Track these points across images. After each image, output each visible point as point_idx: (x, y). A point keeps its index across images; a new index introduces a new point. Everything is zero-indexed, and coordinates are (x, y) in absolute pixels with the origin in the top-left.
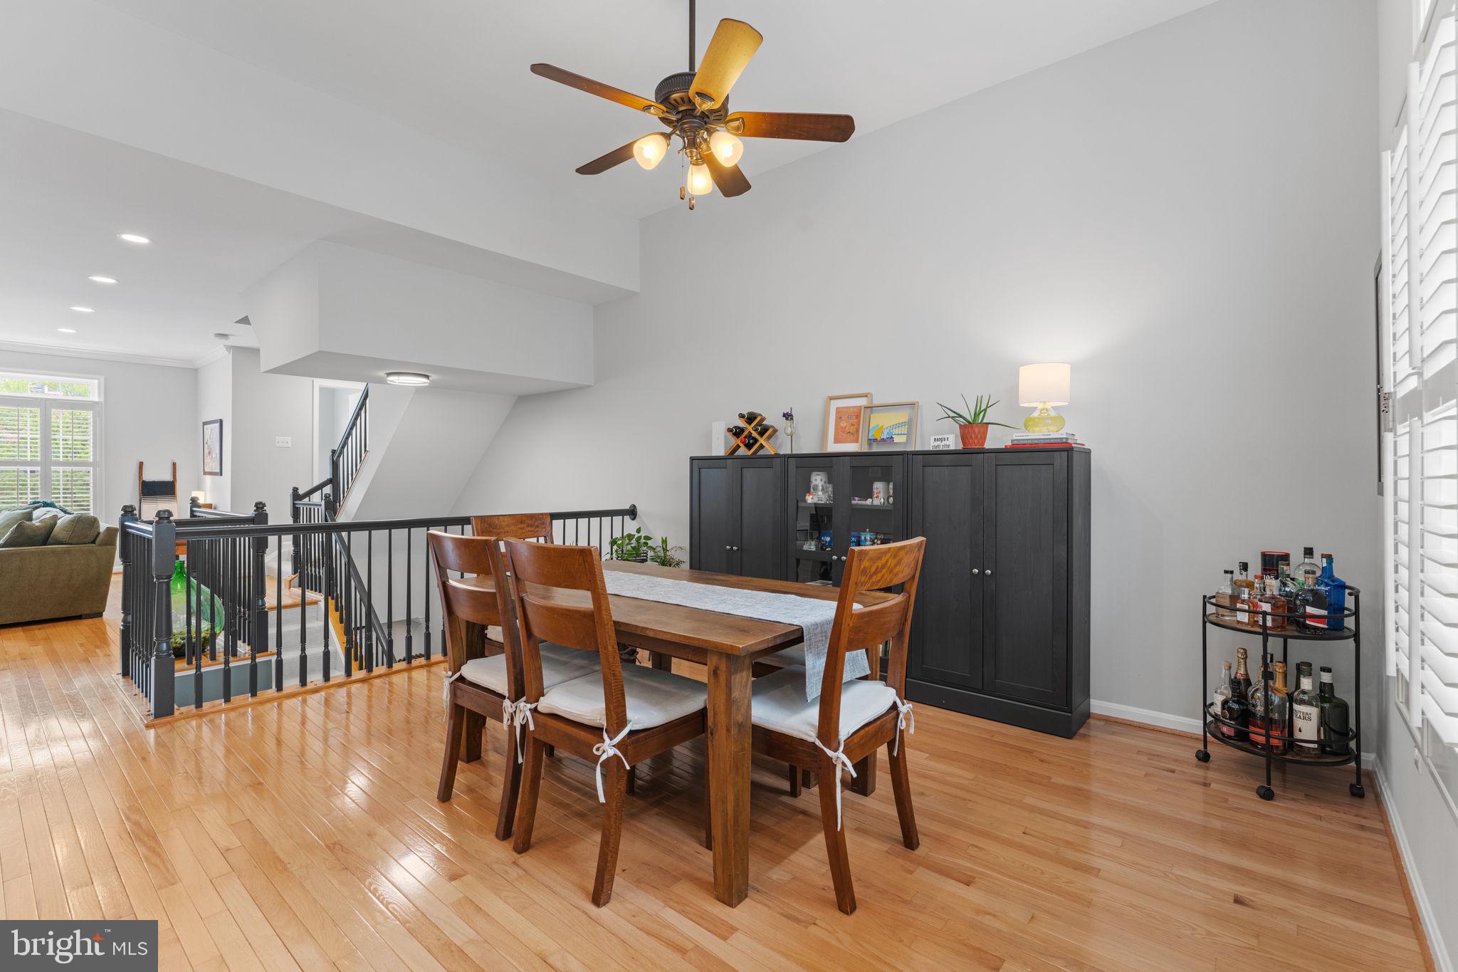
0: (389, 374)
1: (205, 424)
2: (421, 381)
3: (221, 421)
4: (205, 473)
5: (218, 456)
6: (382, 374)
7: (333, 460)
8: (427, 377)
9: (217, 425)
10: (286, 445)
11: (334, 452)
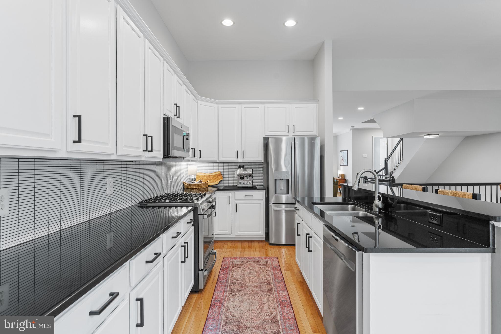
0: (424, 135)
1: (340, 151)
2: (437, 136)
3: (348, 150)
4: (341, 165)
5: (347, 160)
6: (422, 135)
7: (386, 161)
8: (438, 134)
9: (346, 151)
10: (365, 157)
11: (386, 159)
